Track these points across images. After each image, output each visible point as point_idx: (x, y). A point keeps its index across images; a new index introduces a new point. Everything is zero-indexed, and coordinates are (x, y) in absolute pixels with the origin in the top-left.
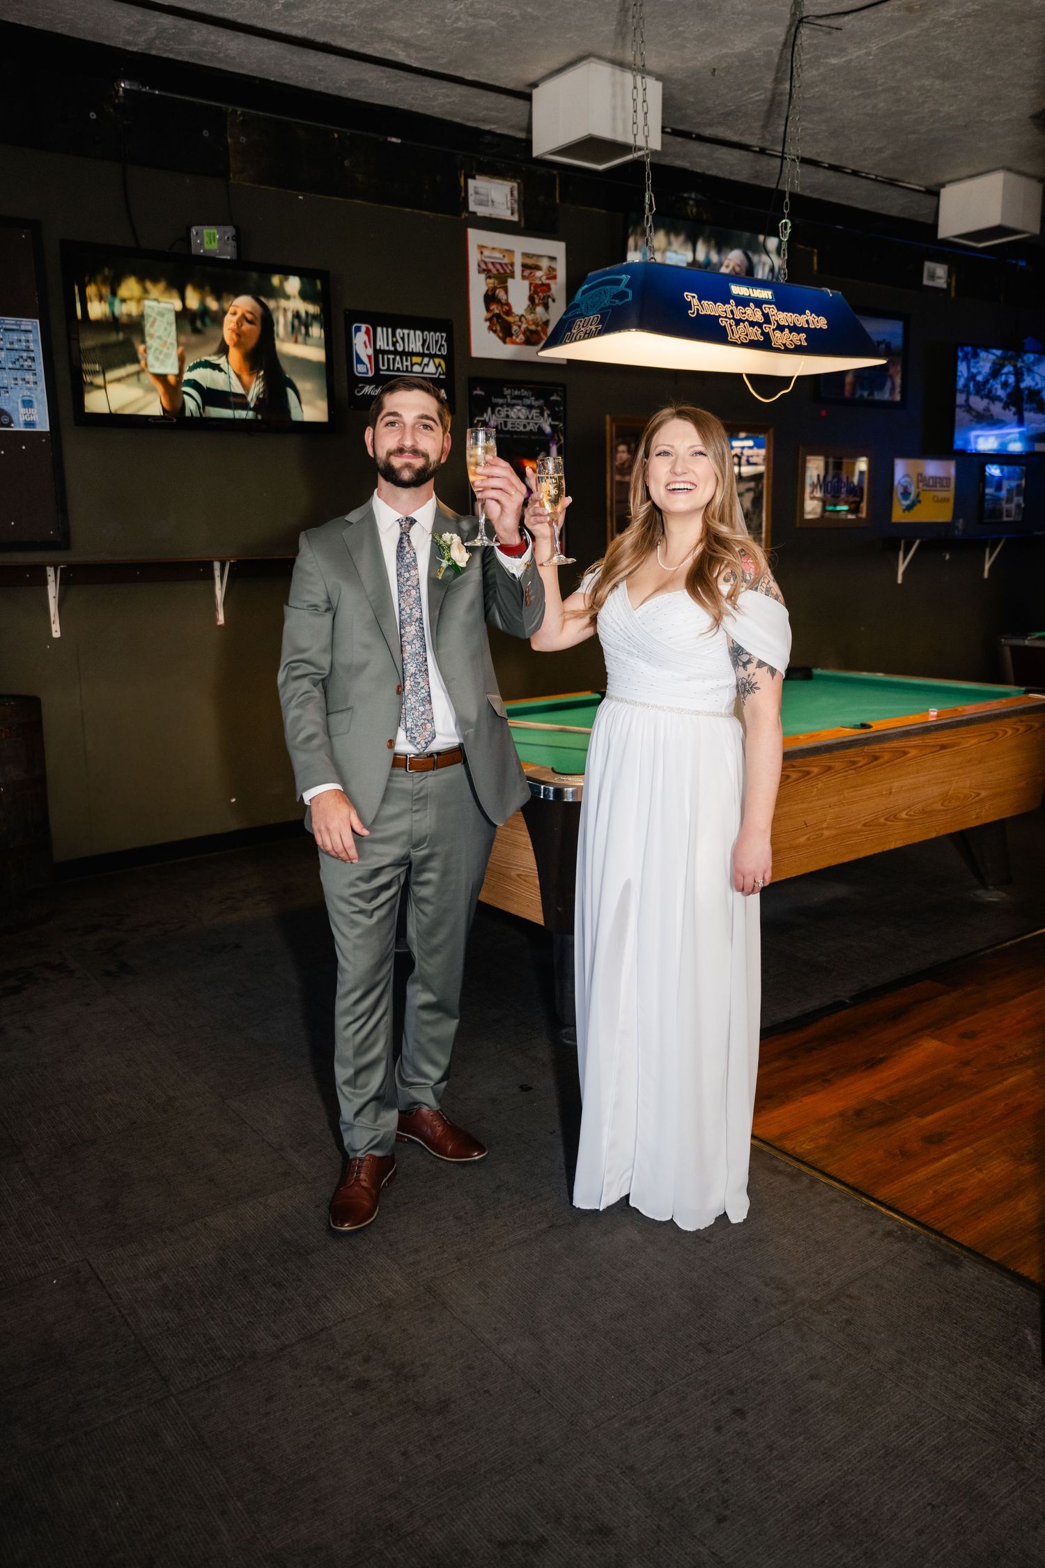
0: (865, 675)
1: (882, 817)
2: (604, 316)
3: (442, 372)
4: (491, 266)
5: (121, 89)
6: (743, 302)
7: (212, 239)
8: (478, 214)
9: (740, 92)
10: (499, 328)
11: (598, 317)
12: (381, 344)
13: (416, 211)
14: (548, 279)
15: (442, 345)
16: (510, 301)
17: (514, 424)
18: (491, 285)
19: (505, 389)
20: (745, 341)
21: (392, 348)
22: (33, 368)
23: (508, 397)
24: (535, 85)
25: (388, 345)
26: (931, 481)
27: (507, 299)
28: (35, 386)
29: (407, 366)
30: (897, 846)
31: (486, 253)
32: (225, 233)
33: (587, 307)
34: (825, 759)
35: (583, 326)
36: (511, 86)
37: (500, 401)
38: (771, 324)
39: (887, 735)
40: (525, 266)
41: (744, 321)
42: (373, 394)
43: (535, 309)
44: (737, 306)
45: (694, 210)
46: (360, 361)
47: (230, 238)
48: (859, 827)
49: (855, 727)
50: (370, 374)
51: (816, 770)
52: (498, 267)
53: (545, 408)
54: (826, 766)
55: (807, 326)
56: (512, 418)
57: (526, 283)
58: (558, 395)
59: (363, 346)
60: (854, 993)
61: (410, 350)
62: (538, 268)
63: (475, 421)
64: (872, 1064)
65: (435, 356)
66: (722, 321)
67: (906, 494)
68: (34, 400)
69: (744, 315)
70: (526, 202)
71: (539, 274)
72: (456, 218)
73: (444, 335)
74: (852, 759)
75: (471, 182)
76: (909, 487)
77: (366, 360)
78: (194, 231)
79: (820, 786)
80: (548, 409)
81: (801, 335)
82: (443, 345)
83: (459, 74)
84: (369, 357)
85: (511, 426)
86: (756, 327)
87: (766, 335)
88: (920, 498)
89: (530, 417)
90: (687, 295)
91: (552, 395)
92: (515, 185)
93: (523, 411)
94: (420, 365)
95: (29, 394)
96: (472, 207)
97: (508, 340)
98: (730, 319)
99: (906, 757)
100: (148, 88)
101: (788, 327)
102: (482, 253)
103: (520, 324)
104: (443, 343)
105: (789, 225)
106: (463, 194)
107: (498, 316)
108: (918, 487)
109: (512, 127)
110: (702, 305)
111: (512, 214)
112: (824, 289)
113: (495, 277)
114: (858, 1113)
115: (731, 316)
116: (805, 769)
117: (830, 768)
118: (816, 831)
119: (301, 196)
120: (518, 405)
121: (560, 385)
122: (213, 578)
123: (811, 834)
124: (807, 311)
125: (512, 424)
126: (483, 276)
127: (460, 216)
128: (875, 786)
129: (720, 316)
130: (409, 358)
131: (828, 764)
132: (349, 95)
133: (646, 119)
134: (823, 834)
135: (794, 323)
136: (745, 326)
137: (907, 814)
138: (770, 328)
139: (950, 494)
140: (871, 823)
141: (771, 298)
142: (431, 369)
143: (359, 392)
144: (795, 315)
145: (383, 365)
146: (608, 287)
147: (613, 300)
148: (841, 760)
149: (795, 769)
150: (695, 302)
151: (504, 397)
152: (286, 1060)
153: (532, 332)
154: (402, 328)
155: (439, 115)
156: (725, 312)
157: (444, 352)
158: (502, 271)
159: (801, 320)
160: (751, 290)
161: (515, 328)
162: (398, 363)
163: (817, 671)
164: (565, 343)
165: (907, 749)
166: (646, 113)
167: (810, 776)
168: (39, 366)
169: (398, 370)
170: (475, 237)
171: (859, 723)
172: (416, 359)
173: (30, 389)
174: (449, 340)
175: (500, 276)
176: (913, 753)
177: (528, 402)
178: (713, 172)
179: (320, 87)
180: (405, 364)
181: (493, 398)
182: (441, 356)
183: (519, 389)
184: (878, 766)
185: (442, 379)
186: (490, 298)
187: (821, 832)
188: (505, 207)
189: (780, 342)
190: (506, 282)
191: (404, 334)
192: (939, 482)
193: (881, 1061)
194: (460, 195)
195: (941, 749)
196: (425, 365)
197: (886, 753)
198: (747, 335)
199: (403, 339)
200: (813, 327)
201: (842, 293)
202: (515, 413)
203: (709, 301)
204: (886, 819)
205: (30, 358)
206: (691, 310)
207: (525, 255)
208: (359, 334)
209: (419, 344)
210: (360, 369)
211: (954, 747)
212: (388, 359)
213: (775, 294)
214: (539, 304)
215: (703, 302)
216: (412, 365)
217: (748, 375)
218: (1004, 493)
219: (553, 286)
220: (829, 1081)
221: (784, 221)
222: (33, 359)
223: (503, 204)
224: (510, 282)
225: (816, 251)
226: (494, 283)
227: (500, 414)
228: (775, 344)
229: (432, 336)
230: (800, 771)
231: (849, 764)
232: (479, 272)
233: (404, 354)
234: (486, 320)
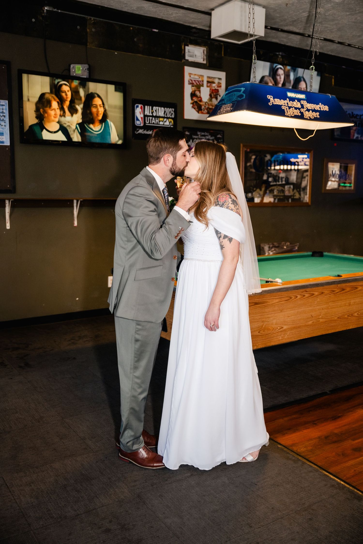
0: (346, 256)
1: (346, 315)
2: (233, 104)
3: (172, 125)
4: (194, 82)
5: (45, 10)
6: (292, 99)
7: (79, 69)
8: (190, 60)
9: (298, 13)
10: (196, 107)
11: (231, 105)
12: (147, 113)
13: (164, 59)
14: (218, 87)
15: (172, 114)
16: (202, 96)
18: (194, 90)
19: (198, 132)
20: (292, 115)
21: (151, 114)
22: (4, 120)
23: (199, 135)
24: (213, 9)
25: (150, 113)
27: (200, 95)
28: (5, 127)
29: (157, 122)
30: (353, 328)
31: (192, 76)
32: (84, 67)
33: (227, 101)
34: (320, 289)
35: (225, 108)
36: (203, 9)
37: (196, 137)
38: (304, 108)
39: (348, 280)
40: (208, 82)
41: (292, 107)
42: (143, 133)
43: (212, 100)
44: (290, 101)
45: (281, 59)
46: (138, 119)
47: (86, 70)
48: (336, 318)
49: (336, 276)
50: (142, 125)
51: (316, 293)
52: (197, 82)
53: (215, 140)
54: (321, 292)
55: (320, 110)
57: (209, 89)
58: (221, 135)
59: (139, 113)
60: (331, 389)
61: (159, 116)
62: (213, 83)
64: (335, 418)
65: (169, 118)
66: (283, 107)
68: (4, 133)
69: (293, 105)
70: (210, 56)
71: (214, 85)
72: (180, 62)
73: (173, 109)
74: (333, 290)
75: (186, 47)
77: (140, 119)
78: (72, 66)
79: (318, 300)
80: (216, 140)
81: (317, 113)
83: (182, 5)
84: (142, 118)
86: (298, 110)
87: (302, 113)
90: (268, 97)
91: (218, 135)
92: (205, 49)
94: (163, 121)
95: (2, 130)
96: (187, 58)
97: (200, 112)
98: (286, 106)
99: (357, 290)
100: (56, 9)
101: (312, 110)
102: (190, 76)
103: (205, 105)
104: (173, 113)
105: (314, 68)
106: (183, 52)
107: (196, 102)
109: (204, 26)
110: (274, 101)
111: (204, 60)
112: (328, 94)
113: (196, 86)
114: (327, 437)
115: (287, 105)
116: (312, 292)
117: (323, 293)
118: (317, 319)
119: (116, 52)
121: (221, 131)
122: (73, 207)
123: (314, 320)
124: (320, 103)
126: (190, 86)
127: (181, 61)
128: (343, 302)
129: (282, 105)
130: (158, 119)
131: (322, 291)
132: (137, 13)
133: (254, 25)
134: (319, 321)
135: (314, 108)
136: (293, 109)
137: (357, 314)
138: (303, 110)
140: (341, 317)
141: (304, 98)
142: (167, 123)
143: (137, 132)
144: (315, 105)
145: (147, 121)
146: (236, 93)
147: (237, 98)
148: (328, 290)
149: (307, 293)
150: (272, 99)
151: (198, 135)
152: (90, 404)
153: (210, 109)
154: (156, 106)
155: (173, 21)
156: (285, 103)
157: (173, 116)
158: (198, 84)
159: (317, 107)
160: (296, 94)
161: (203, 107)
163: (325, 254)
164: (218, 115)
165: (357, 286)
166: (254, 23)
167: (314, 296)
168: (7, 119)
169: (154, 123)
170: (188, 70)
171: (337, 275)
172: (161, 119)
173: (3, 128)
174: (175, 112)
175: (198, 86)
176: (360, 288)
177: (207, 137)
178: (289, 44)
179: (125, 9)
180: (156, 121)
181: (193, 136)
182: (172, 118)
183: (204, 132)
184: (344, 293)
185: (172, 128)
186: (193, 95)
187: (318, 319)
188: (200, 57)
189: (308, 116)
190: (200, 88)
191: (156, 109)
193: (339, 417)
194: (182, 52)
196: (165, 121)
197: (348, 288)
198: (293, 113)
199: (156, 111)
200: (323, 110)
201: (336, 96)
203: (278, 99)
204: (348, 316)
205: (3, 116)
206: (270, 102)
207: (208, 77)
208: (138, 109)
209: (163, 113)
210: (137, 123)
212: (149, 119)
213: (307, 96)
214: (213, 98)
215: (275, 99)
216: (159, 121)
217: (296, 129)
219: (220, 90)
220: (315, 424)
221: (312, 66)
222: (5, 116)
223: (200, 56)
224: (202, 89)
225: (333, 77)
226: (195, 89)
228: (305, 117)
229: (168, 110)
230: (310, 294)
231: (332, 292)
232: (189, 84)
233: (156, 117)
234: (191, 104)
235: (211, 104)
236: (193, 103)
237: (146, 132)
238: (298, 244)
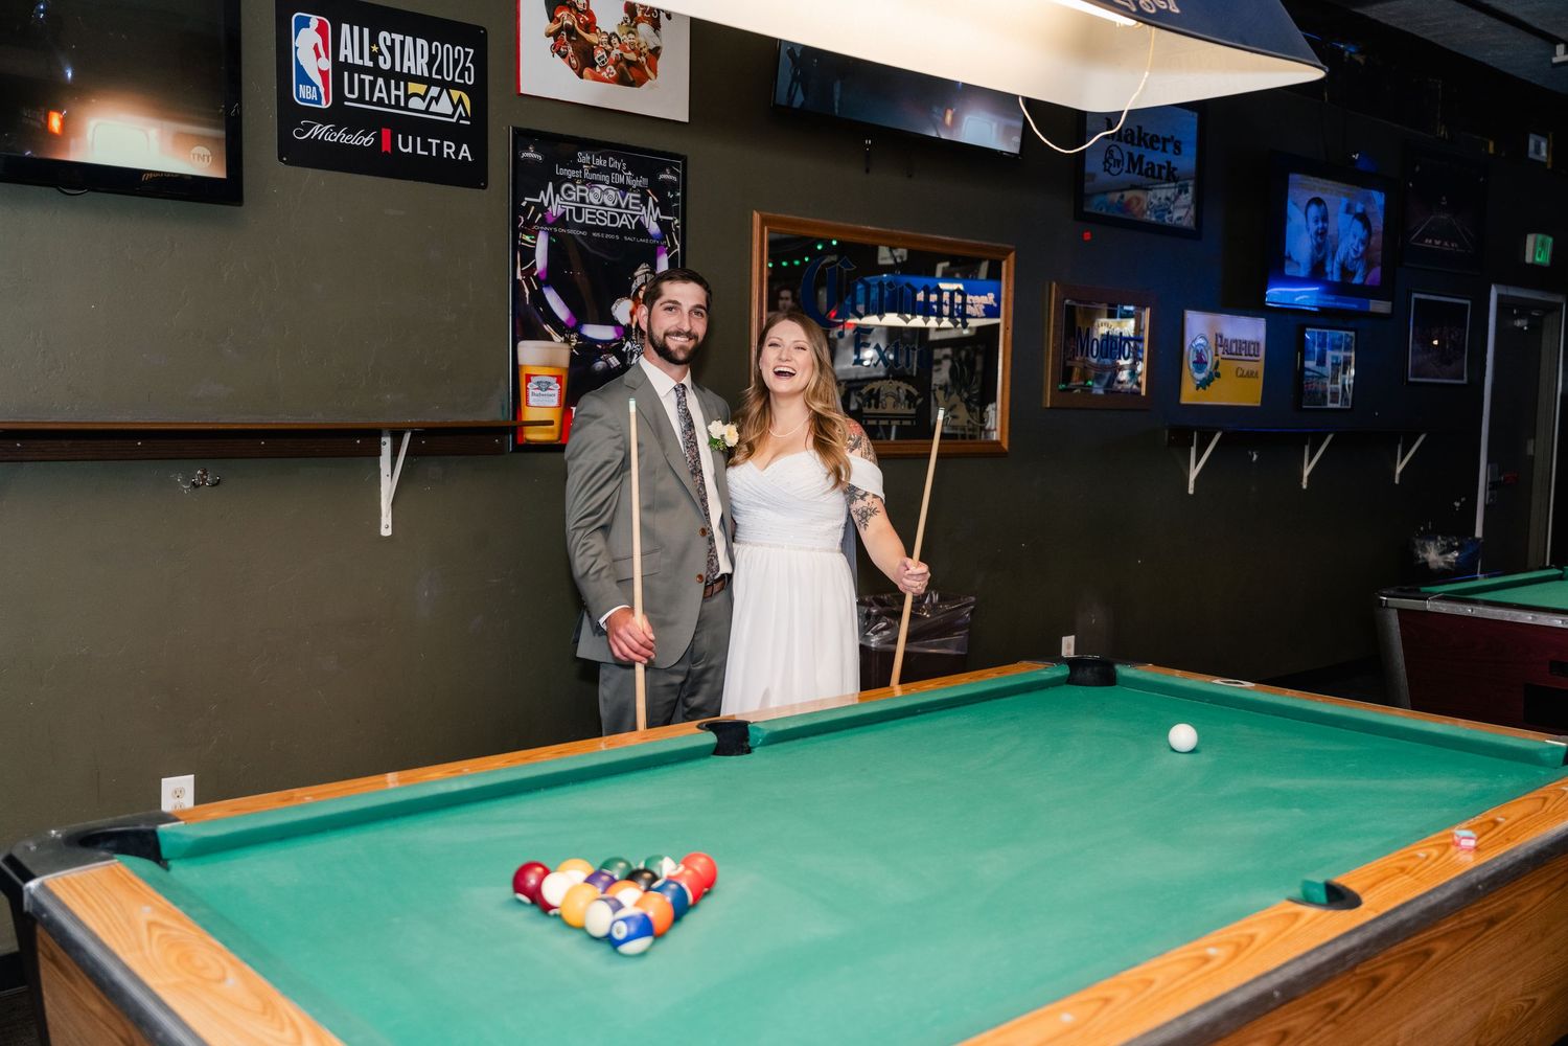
3: (463, 115)
10: (570, 51)
12: (347, 53)
15: (465, 68)
16: (595, 8)
17: (594, 214)
19: (580, 154)
21: (371, 64)
23: (585, 167)
25: (361, 57)
26: (1234, 345)
29: (398, 98)
34: (1278, 1019)
37: (571, 173)
39: (1402, 924)
42: (328, 139)
43: (635, 27)
46: (305, 79)
50: (324, 105)
53: (648, 192)
56: (591, 204)
58: (673, 173)
59: (312, 53)
61: (405, 70)
63: (524, 204)
65: (453, 85)
67: (1200, 363)
73: (472, 51)
76: (1204, 353)
77: (317, 79)
80: (654, 193)
82: (469, 69)
84: (324, 74)
85: (587, 216)
88: (1219, 370)
89: (623, 205)
91: (664, 172)
93: (611, 193)
94: (423, 98)
97: (586, 71)
99: (1428, 962)
104: (467, 65)
107: (570, 30)
108: (1217, 355)
120: (603, 183)
121: (678, 157)
125: (589, 213)
130: (402, 83)
131: (1282, 1029)
139: (1259, 366)
142: (444, 106)
143: (299, 134)
145: (351, 91)
148: (1310, 1010)
151: (579, 167)
153: (629, 63)
154: (391, 31)
157: (469, 81)
161: (599, 53)
162: (381, 91)
163: (1125, 671)
165: (1433, 945)
169: (380, 102)
171: (1314, 881)
172: (413, 87)
174: (480, 61)
176: (1441, 948)
180: (394, 92)
181: (557, 168)
182: (462, 87)
183: (605, 157)
184: (1377, 1000)
185: (464, 126)
191: (393, 41)
192: (1244, 348)
195: (1487, 929)
196: (432, 98)
197: (1396, 966)
199: (391, 49)
202: (596, 196)
208: (303, 31)
209: (423, 62)
210: (304, 94)
211: (1505, 918)
212: (362, 82)
214: (642, 20)
216: (408, 97)
218: (1328, 369)
227: (570, 196)
229: (447, 51)
233: (390, 75)
234: (548, 35)
235: (631, 44)
236: (555, 35)
237: (343, 138)
238: (973, 599)
